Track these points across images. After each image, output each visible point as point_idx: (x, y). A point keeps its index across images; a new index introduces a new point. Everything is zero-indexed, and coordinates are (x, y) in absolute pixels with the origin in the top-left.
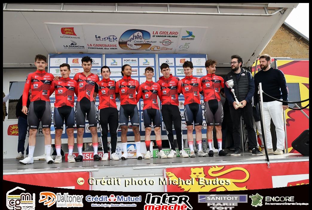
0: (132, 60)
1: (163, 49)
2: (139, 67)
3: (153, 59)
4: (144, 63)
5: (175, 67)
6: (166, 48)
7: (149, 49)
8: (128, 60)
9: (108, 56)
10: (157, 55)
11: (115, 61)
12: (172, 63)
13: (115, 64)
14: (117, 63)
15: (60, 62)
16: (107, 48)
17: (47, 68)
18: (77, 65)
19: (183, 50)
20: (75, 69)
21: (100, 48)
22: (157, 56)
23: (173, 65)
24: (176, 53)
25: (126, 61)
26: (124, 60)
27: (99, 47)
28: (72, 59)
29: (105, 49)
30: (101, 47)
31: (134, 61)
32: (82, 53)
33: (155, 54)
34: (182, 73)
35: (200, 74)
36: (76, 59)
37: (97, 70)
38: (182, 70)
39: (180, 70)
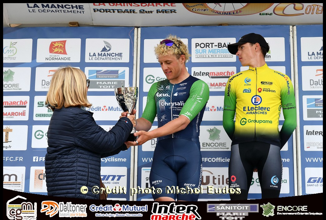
0: (219, 45)
1: (311, 9)
3: (282, 40)
6: (320, 9)
7: (270, 10)
8: (207, 45)
10: (295, 27)
15: (14, 52)
18: (60, 58)
21: (127, 11)
22: (293, 31)
25: (202, 45)
26: (197, 45)
27: (124, 8)
28: (49, 41)
30: (129, 8)
31: (226, 46)
32: (77, 24)
33: (288, 25)
36: (61, 42)
37: (117, 72)
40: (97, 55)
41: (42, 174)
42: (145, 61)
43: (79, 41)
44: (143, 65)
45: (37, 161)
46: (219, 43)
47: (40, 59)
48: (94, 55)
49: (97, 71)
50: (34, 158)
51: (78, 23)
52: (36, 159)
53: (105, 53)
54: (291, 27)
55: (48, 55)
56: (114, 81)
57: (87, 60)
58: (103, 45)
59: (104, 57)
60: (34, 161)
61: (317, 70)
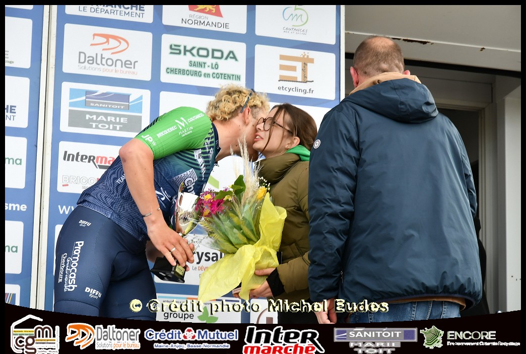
5: (158, 28)
34: (198, 69)
35: (297, 90)
38: (194, 51)
39: (185, 51)
61: (95, 35)
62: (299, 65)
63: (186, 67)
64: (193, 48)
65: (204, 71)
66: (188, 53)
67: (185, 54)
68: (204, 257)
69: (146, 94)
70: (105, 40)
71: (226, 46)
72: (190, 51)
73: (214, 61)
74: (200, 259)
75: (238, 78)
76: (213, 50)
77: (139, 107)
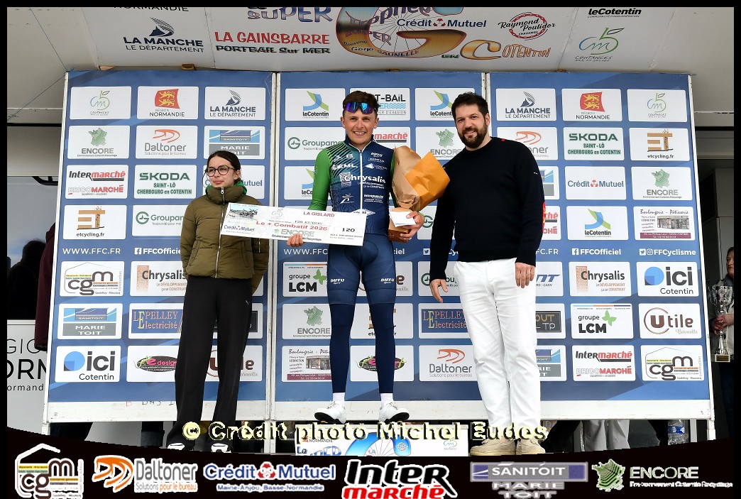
0: (388, 98)
1: (510, 51)
2: (413, 124)
4: (433, 108)
5: (560, 124)
6: (523, 50)
7: (456, 51)
9: (294, 79)
10: (488, 75)
11: (318, 101)
12: (547, 111)
13: (319, 110)
14: (327, 107)
15: (106, 104)
16: (290, 46)
17: (60, 125)
18: (170, 114)
19: (594, 57)
20: (165, 131)
21: (261, 50)
22: (486, 80)
23: (553, 117)
24: (564, 71)
27: (257, 45)
28: (153, 90)
29: (283, 50)
30: (265, 45)
31: (396, 99)
32: (192, 68)
33: (479, 71)
34: (590, 149)
35: (661, 156)
36: (171, 91)
37: (248, 133)
38: (587, 137)
39: (580, 137)
40: (221, 109)
41: (147, 272)
42: (287, 119)
43: (196, 89)
44: (284, 124)
45: (140, 253)
46: (387, 95)
47: (141, 115)
48: (217, 109)
49: (222, 132)
50: (136, 249)
51: (193, 65)
52: (138, 251)
53: (231, 108)
54: (483, 74)
55: (154, 108)
56: (244, 145)
57: (207, 117)
58: (229, 97)
59: (231, 112)
60: (136, 253)
61: (518, 133)
62: (662, 139)
63: (582, 148)
64: (586, 135)
65: (594, 150)
66: (582, 139)
67: (580, 139)
68: (604, 277)
69: (556, 169)
70: (524, 136)
71: (609, 131)
72: (584, 137)
73: (601, 142)
74: (601, 279)
75: (619, 152)
76: (600, 135)
77: (551, 179)
